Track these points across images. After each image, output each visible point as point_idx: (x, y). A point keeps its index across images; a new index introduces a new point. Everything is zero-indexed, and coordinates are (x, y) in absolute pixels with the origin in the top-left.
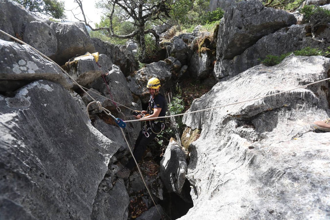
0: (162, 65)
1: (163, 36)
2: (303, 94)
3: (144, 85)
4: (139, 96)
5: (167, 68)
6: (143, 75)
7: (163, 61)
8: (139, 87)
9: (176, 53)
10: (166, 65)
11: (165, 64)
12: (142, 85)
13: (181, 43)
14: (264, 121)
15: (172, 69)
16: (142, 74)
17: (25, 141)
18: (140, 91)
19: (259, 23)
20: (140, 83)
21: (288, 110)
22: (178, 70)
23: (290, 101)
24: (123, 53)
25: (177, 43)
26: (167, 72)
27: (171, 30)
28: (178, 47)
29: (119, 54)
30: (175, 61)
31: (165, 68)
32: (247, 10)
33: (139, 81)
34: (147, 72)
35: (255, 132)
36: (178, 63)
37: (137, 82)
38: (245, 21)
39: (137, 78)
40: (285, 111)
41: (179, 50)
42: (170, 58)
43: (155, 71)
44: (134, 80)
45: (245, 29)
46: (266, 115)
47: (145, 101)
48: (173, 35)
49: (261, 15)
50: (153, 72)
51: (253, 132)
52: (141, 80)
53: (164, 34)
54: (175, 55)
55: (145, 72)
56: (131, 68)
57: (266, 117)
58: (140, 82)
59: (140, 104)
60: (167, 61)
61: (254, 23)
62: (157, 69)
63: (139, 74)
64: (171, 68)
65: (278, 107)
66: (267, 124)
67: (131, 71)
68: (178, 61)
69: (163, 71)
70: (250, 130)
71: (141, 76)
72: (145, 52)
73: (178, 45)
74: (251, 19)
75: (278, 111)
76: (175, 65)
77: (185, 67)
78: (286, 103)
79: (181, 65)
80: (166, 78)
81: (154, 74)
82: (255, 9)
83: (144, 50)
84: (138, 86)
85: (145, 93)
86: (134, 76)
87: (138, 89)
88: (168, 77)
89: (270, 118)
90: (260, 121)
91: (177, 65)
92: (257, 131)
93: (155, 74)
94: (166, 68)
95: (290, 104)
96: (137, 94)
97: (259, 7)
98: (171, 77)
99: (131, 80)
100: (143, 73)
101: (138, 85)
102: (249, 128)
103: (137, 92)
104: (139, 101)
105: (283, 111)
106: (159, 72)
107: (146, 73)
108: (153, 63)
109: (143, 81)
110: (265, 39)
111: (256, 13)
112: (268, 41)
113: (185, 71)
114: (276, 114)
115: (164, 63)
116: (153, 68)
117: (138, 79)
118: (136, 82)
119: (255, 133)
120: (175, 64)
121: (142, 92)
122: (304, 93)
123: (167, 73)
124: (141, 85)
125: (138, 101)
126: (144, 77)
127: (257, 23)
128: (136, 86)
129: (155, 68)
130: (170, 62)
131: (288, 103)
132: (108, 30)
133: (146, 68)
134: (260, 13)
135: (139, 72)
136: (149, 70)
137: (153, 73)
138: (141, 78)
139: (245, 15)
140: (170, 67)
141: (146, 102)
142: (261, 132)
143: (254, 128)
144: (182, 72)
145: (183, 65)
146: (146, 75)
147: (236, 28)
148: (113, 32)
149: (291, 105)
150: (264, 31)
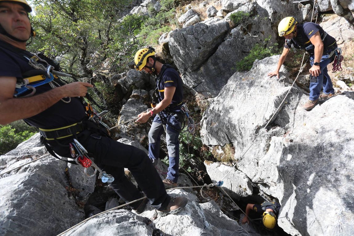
0: (133, 103)
3: (135, 133)
9: (136, 84)
11: (135, 101)
13: (135, 73)
19: (211, 39)
23: (286, 98)
25: (131, 75)
28: (135, 78)
30: (141, 92)
31: (137, 104)
32: (197, 32)
38: (201, 42)
40: (287, 105)
41: (138, 80)
42: (135, 93)
43: (132, 113)
45: (203, 47)
46: (280, 114)
49: (209, 32)
57: (281, 116)
60: (134, 96)
61: (208, 41)
62: (132, 110)
64: (142, 101)
65: (283, 106)
69: (139, 108)
73: (134, 76)
74: (204, 38)
75: (284, 108)
82: (203, 30)
89: (283, 115)
97: (204, 27)
105: (287, 107)
106: (136, 112)
110: (221, 48)
111: (205, 32)
112: (224, 49)
114: (285, 111)
115: (133, 100)
120: (142, 95)
123: (143, 107)
127: (210, 40)
129: (130, 110)
130: (137, 96)
131: (286, 100)
134: (207, 31)
137: (132, 116)
139: (198, 37)
140: (140, 100)
143: (279, 126)
147: (197, 50)
149: (288, 101)
150: (215, 41)
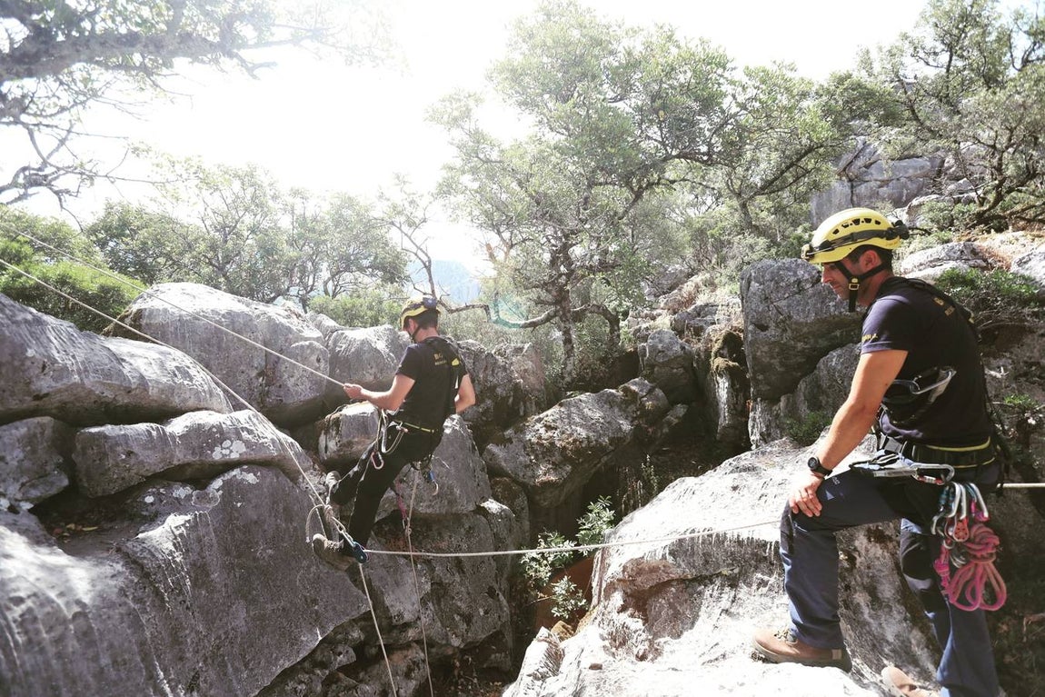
0: (610, 402)
1: (662, 305)
2: (770, 548)
3: (544, 458)
4: (524, 486)
5: (624, 411)
6: (548, 428)
7: (614, 391)
8: (531, 461)
9: (656, 369)
10: (622, 403)
12: (540, 456)
13: (667, 341)
14: (671, 606)
15: (638, 413)
16: (545, 426)
17: (186, 554)
18: (530, 473)
20: (533, 451)
21: (729, 586)
22: (656, 417)
23: (739, 562)
24: (505, 369)
25: (656, 340)
26: (621, 422)
27: (688, 287)
28: (659, 352)
29: (493, 371)
33: (532, 444)
34: (562, 419)
35: (644, 632)
36: (657, 398)
37: (529, 448)
39: (528, 437)
40: (722, 586)
42: (635, 384)
43: (584, 417)
44: (520, 440)
45: (779, 330)
47: (545, 500)
48: (691, 300)
50: (578, 420)
51: (641, 632)
52: (538, 443)
53: (665, 300)
54: (652, 373)
55: (554, 421)
56: (523, 408)
57: (676, 597)
58: (536, 447)
59: (523, 509)
60: (626, 390)
62: (590, 413)
63: (538, 426)
65: (708, 574)
66: (676, 616)
67: (522, 413)
68: (659, 392)
69: (608, 420)
70: (636, 624)
71: (542, 431)
72: (572, 361)
73: (660, 346)
75: (705, 586)
76: (649, 404)
77: (680, 410)
78: (728, 565)
79: (666, 402)
80: (611, 440)
81: (578, 428)
83: (568, 357)
84: (527, 459)
85: (544, 478)
86: (522, 431)
87: (526, 466)
88: (619, 439)
89: (686, 601)
90: (661, 604)
91: (655, 402)
92: (649, 630)
93: (581, 426)
94: (620, 410)
95: (736, 571)
96: (521, 479)
98: (629, 439)
99: (513, 440)
100: (548, 424)
101: (528, 454)
102: (637, 619)
103: (521, 475)
104: (522, 501)
105: (716, 588)
106: (593, 421)
107: (558, 424)
108: (583, 397)
109: (543, 444)
113: (676, 421)
114: (700, 593)
115: (616, 397)
116: (579, 410)
117: (530, 440)
118: (525, 448)
119: (644, 636)
120: (647, 401)
121: (534, 476)
122: (773, 544)
123: (620, 424)
124: (536, 457)
125: (518, 501)
126: (550, 434)
128: (521, 458)
129: (586, 410)
130: (634, 393)
131: (733, 565)
132: (486, 308)
133: (562, 409)
135: (540, 420)
136: (569, 416)
137: (576, 424)
138: (540, 438)
141: (546, 503)
142: (656, 635)
143: (646, 621)
144: (669, 423)
145: (673, 403)
146: (556, 429)
148: (498, 312)
149: (739, 573)
